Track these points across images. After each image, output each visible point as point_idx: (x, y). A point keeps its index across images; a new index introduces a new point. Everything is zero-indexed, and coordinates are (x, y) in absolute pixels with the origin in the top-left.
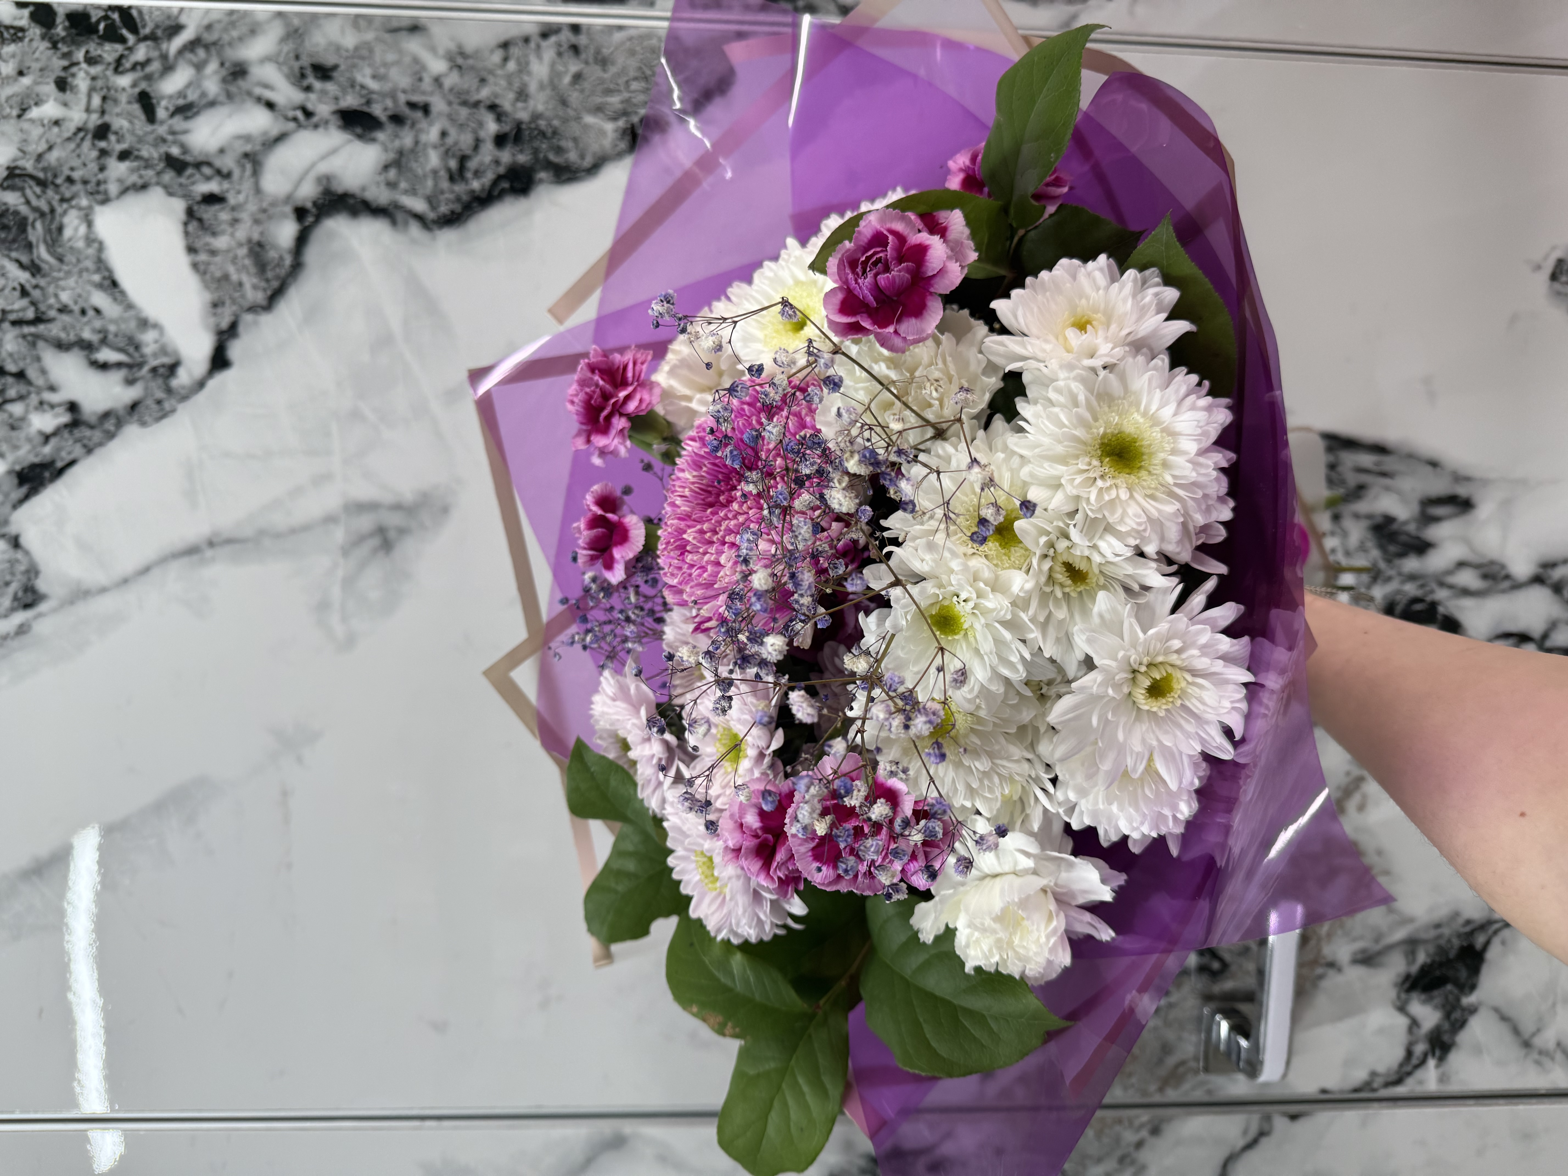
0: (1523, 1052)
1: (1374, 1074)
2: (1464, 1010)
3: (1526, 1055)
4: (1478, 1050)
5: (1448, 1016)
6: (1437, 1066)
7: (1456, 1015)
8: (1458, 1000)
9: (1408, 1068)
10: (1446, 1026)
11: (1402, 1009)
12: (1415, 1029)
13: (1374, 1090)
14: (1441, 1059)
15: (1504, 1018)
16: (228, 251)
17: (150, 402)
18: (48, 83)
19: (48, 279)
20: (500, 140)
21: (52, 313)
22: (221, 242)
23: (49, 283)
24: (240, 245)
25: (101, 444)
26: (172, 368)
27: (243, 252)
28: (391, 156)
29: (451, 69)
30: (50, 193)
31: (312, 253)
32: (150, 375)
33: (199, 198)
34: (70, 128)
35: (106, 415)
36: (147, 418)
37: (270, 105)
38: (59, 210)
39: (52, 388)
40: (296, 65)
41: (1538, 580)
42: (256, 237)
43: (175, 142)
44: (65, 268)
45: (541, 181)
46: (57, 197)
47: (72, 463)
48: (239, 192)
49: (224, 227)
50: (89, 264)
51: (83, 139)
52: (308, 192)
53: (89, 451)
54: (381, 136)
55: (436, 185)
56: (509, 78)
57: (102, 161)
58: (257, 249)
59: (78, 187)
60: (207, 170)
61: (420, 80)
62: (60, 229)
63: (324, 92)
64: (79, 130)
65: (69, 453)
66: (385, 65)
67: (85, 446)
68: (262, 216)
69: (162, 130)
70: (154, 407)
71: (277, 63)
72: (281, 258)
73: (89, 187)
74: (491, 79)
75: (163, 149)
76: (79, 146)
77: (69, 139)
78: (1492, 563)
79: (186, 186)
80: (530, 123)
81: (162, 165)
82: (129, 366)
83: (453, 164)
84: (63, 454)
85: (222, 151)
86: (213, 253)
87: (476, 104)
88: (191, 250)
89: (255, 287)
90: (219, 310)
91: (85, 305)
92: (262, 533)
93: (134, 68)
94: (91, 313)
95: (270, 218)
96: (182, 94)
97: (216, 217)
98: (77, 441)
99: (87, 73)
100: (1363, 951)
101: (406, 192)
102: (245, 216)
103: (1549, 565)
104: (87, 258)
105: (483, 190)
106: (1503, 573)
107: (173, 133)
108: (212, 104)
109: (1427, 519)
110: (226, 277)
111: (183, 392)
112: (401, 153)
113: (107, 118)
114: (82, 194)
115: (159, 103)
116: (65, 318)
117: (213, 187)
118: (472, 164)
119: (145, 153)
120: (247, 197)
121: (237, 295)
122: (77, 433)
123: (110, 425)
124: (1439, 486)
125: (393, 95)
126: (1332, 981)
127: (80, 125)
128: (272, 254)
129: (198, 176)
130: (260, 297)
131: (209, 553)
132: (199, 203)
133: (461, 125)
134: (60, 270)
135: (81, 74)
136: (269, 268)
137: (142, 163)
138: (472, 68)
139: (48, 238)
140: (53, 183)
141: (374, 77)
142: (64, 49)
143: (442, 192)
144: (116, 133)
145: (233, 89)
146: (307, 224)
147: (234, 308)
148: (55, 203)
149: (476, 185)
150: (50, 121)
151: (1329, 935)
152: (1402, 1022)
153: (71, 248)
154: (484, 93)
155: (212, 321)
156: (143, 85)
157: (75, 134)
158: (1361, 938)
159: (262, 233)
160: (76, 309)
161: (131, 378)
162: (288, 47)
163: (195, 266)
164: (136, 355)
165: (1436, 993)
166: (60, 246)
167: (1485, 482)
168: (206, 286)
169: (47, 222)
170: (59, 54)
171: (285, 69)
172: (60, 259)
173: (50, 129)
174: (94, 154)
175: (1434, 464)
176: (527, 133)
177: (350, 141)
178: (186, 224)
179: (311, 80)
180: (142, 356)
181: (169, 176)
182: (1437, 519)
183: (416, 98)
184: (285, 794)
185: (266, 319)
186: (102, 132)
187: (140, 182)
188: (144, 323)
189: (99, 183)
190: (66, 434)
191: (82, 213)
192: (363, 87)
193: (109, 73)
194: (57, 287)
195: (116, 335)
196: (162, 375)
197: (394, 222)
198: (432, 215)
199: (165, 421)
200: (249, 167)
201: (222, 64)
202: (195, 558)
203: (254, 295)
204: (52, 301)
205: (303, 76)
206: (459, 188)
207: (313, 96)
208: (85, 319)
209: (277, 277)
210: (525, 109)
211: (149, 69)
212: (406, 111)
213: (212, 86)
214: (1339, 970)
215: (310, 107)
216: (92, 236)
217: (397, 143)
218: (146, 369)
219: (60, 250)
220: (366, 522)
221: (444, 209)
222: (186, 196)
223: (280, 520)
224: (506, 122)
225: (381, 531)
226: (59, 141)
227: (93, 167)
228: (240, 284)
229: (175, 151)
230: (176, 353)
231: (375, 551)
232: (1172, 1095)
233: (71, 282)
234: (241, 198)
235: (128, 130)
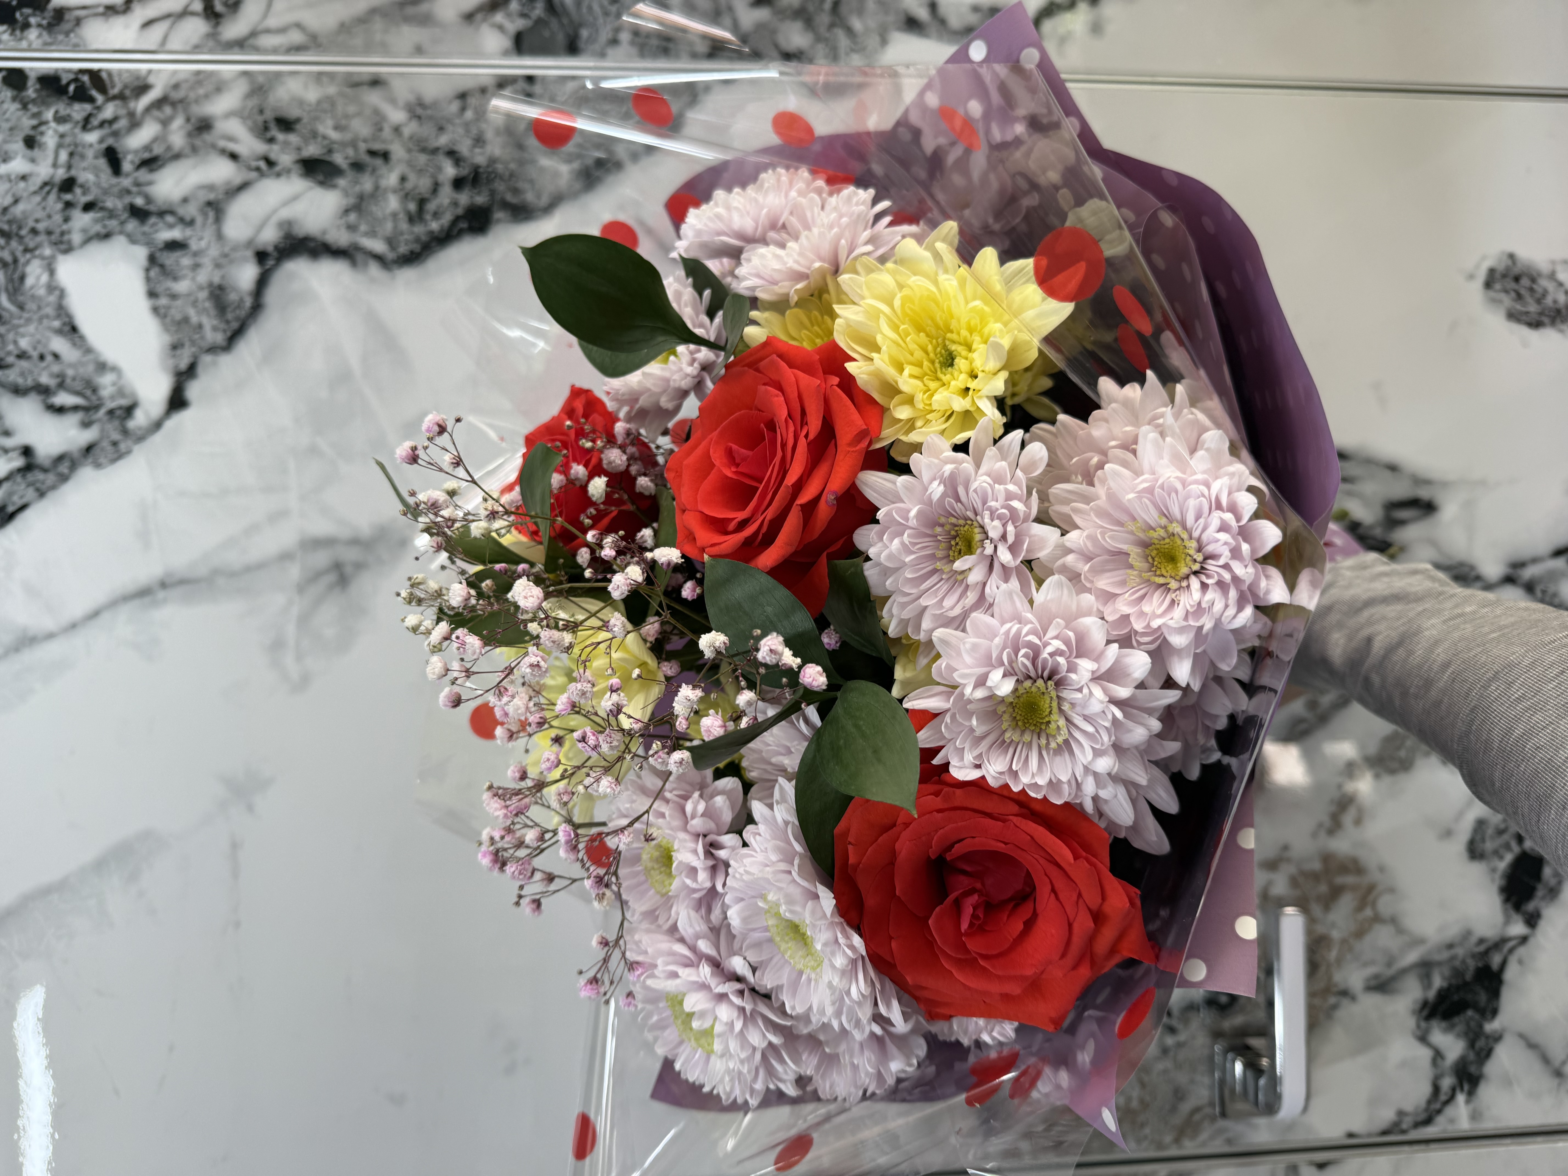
0: (1556, 1081)
1: (1401, 1113)
2: (1487, 1037)
3: (1559, 1085)
4: (1508, 1082)
5: (1472, 1044)
6: (1468, 1102)
7: (1481, 1043)
8: (1481, 1027)
9: (1437, 1106)
10: (1472, 1056)
11: (1423, 1039)
12: (1439, 1060)
13: (1404, 1132)
14: (1471, 1094)
15: (1532, 1046)
16: (189, 295)
17: (105, 444)
18: (16, 142)
19: (8, 327)
20: (458, 183)
21: (11, 359)
22: (182, 286)
23: (9, 331)
24: (201, 288)
25: (53, 487)
26: (129, 410)
27: (203, 295)
28: (352, 201)
29: (410, 119)
30: (14, 244)
31: (272, 295)
32: (106, 418)
33: (161, 246)
34: (37, 182)
35: (60, 458)
36: (102, 460)
37: (234, 157)
38: (22, 260)
39: (7, 433)
40: (260, 119)
41: (1509, 580)
42: (216, 280)
43: (139, 193)
44: (26, 315)
45: (499, 221)
46: (21, 248)
47: (23, 508)
48: (201, 239)
49: (185, 272)
50: (49, 311)
51: (48, 193)
52: (270, 236)
53: (42, 494)
54: (342, 182)
55: (395, 227)
56: (467, 125)
57: (67, 213)
58: (218, 292)
59: (42, 238)
60: (170, 219)
61: (381, 130)
62: (22, 278)
63: (286, 143)
64: (46, 184)
65: (22, 497)
66: (347, 116)
67: (38, 490)
68: (223, 261)
69: (126, 182)
70: (110, 448)
71: (242, 118)
72: (241, 300)
73: (53, 237)
74: (450, 128)
75: (127, 200)
76: (44, 199)
77: (35, 193)
78: (1461, 564)
79: (150, 234)
80: (488, 166)
81: (125, 215)
82: (86, 409)
83: (412, 207)
84: (15, 498)
85: (185, 200)
86: (174, 296)
87: (435, 151)
88: (152, 294)
89: (215, 329)
90: (179, 352)
91: (44, 351)
92: (216, 572)
93: (102, 124)
94: (49, 358)
95: (232, 262)
96: (147, 148)
97: (177, 263)
98: (29, 485)
99: (56, 131)
100: (1376, 977)
101: (366, 234)
102: (206, 261)
103: (1518, 565)
104: (48, 305)
105: (442, 230)
106: (1473, 574)
107: (137, 184)
108: (177, 157)
109: (1392, 523)
110: (186, 320)
111: (139, 433)
112: (361, 197)
113: (73, 173)
114: (46, 244)
115: (125, 157)
116: (24, 364)
117: (177, 234)
118: (431, 206)
119: (109, 204)
120: (209, 242)
121: (197, 336)
122: (30, 477)
123: (64, 468)
124: (1401, 490)
125: (353, 143)
126: (1348, 1011)
127: (47, 179)
128: (233, 297)
129: (161, 225)
130: (219, 338)
131: (161, 594)
132: (161, 250)
133: (421, 171)
134: (20, 318)
135: (50, 132)
136: (229, 310)
137: (105, 214)
138: (431, 118)
139: (10, 287)
140: (17, 235)
141: (337, 128)
142: (33, 109)
143: (402, 234)
144: (82, 186)
145: (198, 142)
146: (267, 267)
147: (193, 349)
148: (19, 254)
149: (435, 226)
150: (17, 177)
151: (1339, 961)
152: (1424, 1054)
153: (33, 297)
154: (443, 140)
155: (171, 362)
156: (110, 141)
157: (41, 188)
158: (1372, 962)
159: (223, 277)
160: (35, 354)
161: (87, 421)
162: (253, 102)
163: (155, 310)
164: (94, 398)
165: (1456, 1020)
166: (22, 294)
167: (1445, 485)
168: (166, 328)
169: (10, 272)
170: (29, 114)
171: (249, 123)
172: (21, 307)
173: (16, 183)
174: (60, 206)
175: (1393, 468)
176: (485, 176)
177: (311, 188)
178: (147, 270)
179: (275, 132)
180: (100, 399)
181: (132, 225)
182: (1402, 523)
183: (377, 146)
184: (235, 846)
185: (225, 361)
186: (68, 185)
187: (103, 231)
188: (102, 367)
189: (63, 233)
190: (19, 479)
191: (45, 262)
192: (324, 137)
193: (77, 130)
194: (17, 334)
195: (74, 379)
196: (119, 417)
197: (354, 263)
198: (391, 256)
199: (121, 463)
200: (211, 214)
201: (188, 120)
202: (147, 600)
203: (213, 335)
204: (11, 347)
205: (266, 128)
206: (419, 229)
207: (275, 147)
208: (44, 364)
209: (237, 319)
210: (482, 154)
211: (116, 126)
212: (367, 159)
213: (177, 138)
214: (1353, 998)
215: (273, 156)
216: (54, 284)
217: (357, 189)
218: (102, 412)
219: (21, 298)
220: (321, 559)
221: (403, 249)
222: (148, 244)
223: (234, 559)
224: (464, 168)
225: (338, 567)
226: (25, 194)
227: (58, 218)
228: (200, 326)
229: (139, 201)
230: (133, 395)
231: (331, 587)
232: (1189, 1147)
233: (31, 328)
234: (203, 244)
235: (94, 184)
